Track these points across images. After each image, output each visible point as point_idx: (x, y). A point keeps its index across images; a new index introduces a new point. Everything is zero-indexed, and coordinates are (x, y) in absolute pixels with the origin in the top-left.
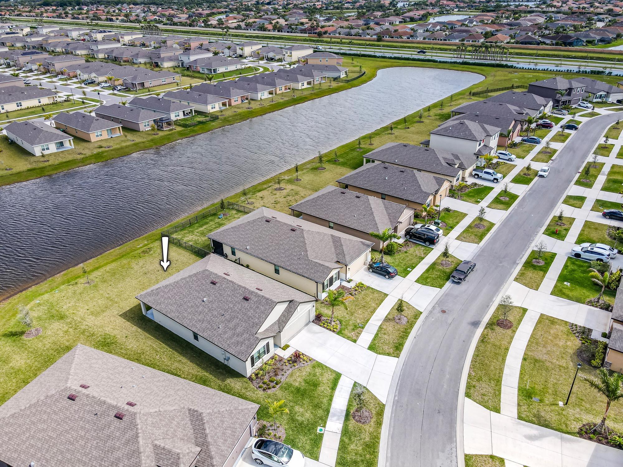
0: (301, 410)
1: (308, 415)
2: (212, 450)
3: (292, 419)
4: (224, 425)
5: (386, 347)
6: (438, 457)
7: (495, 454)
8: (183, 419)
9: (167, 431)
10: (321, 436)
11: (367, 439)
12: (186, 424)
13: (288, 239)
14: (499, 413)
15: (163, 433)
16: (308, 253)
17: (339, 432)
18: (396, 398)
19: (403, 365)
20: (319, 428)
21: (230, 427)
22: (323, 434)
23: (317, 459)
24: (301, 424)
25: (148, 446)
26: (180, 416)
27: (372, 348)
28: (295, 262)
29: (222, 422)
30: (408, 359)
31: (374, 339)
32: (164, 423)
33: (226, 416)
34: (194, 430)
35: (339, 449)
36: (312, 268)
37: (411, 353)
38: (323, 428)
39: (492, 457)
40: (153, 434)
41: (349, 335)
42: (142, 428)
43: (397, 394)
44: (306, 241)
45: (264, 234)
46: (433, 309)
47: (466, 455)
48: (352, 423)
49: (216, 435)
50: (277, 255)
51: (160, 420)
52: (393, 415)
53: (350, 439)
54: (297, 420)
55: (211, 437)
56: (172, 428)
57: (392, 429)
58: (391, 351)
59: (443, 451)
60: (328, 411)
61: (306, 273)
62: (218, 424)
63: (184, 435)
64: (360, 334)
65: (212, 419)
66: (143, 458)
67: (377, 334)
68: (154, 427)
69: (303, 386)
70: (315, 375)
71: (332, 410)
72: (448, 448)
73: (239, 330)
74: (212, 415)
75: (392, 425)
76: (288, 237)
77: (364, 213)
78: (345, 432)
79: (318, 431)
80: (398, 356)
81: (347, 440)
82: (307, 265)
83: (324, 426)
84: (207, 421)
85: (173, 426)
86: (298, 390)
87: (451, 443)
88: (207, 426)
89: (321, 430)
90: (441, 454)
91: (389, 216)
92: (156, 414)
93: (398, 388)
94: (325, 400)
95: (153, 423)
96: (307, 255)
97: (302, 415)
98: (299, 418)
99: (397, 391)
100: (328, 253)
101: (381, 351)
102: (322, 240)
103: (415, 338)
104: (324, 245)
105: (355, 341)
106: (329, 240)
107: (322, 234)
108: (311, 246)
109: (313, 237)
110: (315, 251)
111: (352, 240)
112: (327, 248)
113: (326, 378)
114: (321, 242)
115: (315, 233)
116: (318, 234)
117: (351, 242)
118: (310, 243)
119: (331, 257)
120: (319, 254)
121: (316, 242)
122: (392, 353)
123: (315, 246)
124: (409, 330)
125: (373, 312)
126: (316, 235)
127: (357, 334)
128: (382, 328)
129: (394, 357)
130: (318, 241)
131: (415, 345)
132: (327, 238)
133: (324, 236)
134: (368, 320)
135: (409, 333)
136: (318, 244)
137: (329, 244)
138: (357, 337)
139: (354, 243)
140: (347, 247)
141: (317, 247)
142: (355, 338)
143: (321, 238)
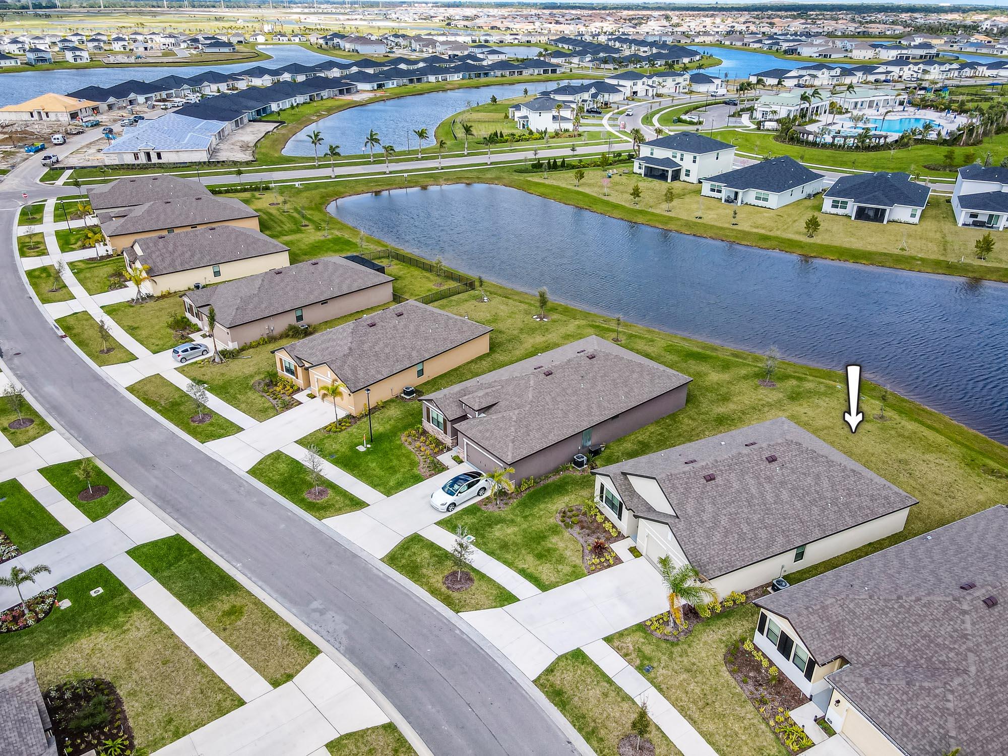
0: (510, 532)
1: (498, 534)
3: (502, 521)
5: (568, 677)
6: (345, 622)
7: (289, 683)
9: (508, 394)
14: (327, 746)
18: (458, 632)
19: (513, 679)
20: (474, 538)
24: (490, 525)
27: (578, 655)
30: (522, 695)
31: (596, 668)
32: (518, 391)
39: (290, 677)
40: (509, 385)
41: (628, 639)
43: (465, 637)
47: (319, 652)
52: (435, 613)
53: (436, 556)
54: (497, 525)
56: (511, 398)
57: (418, 601)
58: (556, 679)
59: (346, 632)
60: (491, 553)
64: (625, 656)
67: (610, 681)
68: (516, 385)
69: (546, 544)
70: (559, 562)
72: (345, 641)
75: (422, 604)
80: (536, 681)
83: (470, 542)
86: (543, 538)
87: (346, 649)
90: (346, 627)
93: (474, 645)
95: (519, 384)
97: (500, 530)
98: (499, 526)
99: (468, 639)
100: (879, 647)
101: (561, 664)
102: (931, 642)
103: (569, 743)
104: (909, 642)
105: (608, 640)
106: (940, 662)
107: (960, 645)
108: (893, 608)
109: (938, 620)
110: (877, 614)
111: (946, 721)
112: (897, 650)
113: (545, 571)
114: (924, 637)
115: (956, 626)
116: (955, 635)
117: (936, 714)
118: (904, 607)
119: (863, 652)
120: (866, 623)
121: (916, 623)
122: (551, 678)
123: (896, 617)
124: (595, 744)
125: (682, 711)
126: (949, 629)
127: (624, 651)
128: (623, 700)
129: (539, 677)
130: (922, 630)
131: (550, 728)
132: (948, 657)
133: (951, 650)
134: (660, 690)
135: (588, 740)
136: (909, 627)
137: (922, 658)
138: (618, 649)
139: (932, 724)
140: (906, 693)
141: (893, 621)
142: (616, 643)
143: (940, 640)
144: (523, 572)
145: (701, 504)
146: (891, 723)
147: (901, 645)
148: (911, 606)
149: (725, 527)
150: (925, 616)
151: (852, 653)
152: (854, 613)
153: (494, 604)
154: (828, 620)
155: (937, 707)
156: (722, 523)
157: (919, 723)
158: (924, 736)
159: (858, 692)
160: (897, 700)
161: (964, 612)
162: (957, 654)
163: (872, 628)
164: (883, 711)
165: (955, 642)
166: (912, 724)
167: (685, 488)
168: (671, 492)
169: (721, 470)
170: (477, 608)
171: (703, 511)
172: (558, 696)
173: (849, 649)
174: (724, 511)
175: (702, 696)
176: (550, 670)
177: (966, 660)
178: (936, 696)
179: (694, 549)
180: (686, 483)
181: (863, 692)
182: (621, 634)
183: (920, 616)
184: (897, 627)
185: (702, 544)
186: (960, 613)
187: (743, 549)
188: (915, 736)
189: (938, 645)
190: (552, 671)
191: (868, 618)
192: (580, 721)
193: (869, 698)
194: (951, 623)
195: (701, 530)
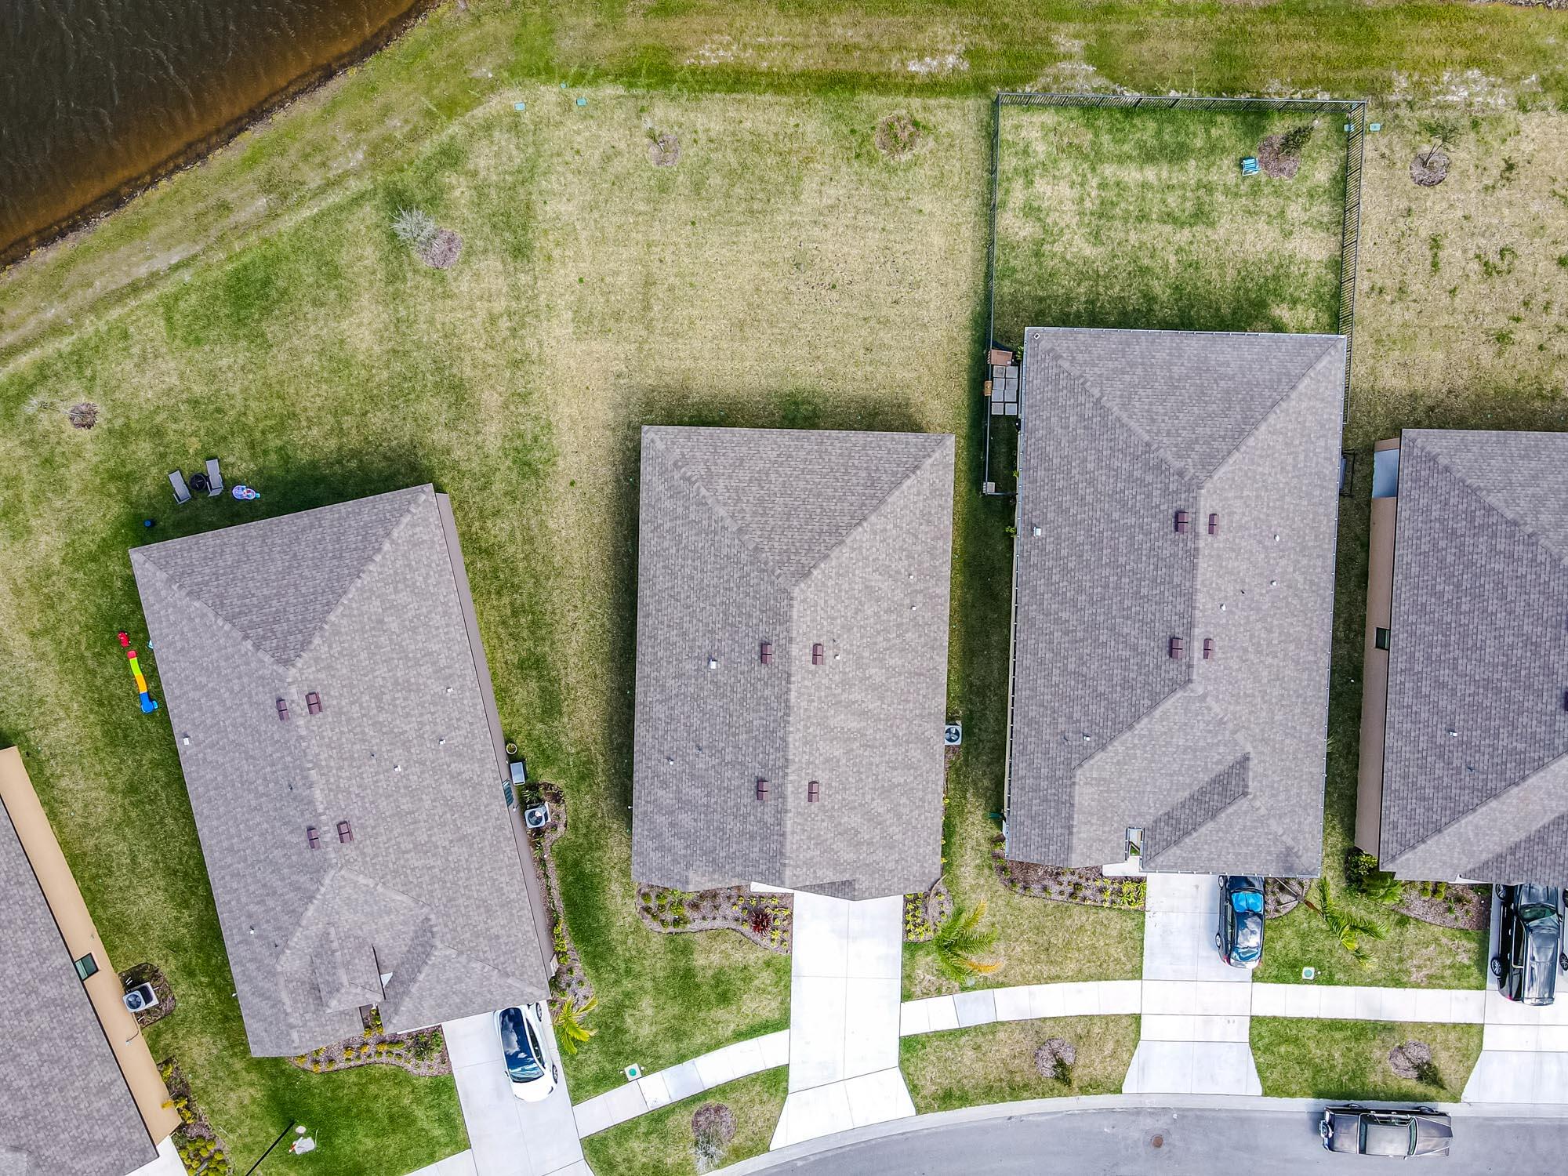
0: (650, 1012)
1: (646, 1031)
2: (405, 1004)
3: (618, 1009)
4: (457, 987)
5: (931, 1072)
8: (405, 923)
9: (363, 923)
10: (623, 1080)
11: (669, 1161)
12: (404, 933)
13: (1126, 653)
15: (355, 922)
16: (1100, 756)
17: (652, 1106)
18: (800, 1163)
19: (903, 1134)
20: (635, 1066)
21: (464, 994)
22: (627, 1081)
23: (575, 1100)
24: (620, 1031)
25: (317, 924)
26: (404, 914)
27: (909, 1045)
28: (1047, 732)
29: (459, 980)
30: (928, 1135)
31: (940, 1035)
32: (367, 909)
33: (474, 977)
34: (409, 951)
35: (617, 1126)
36: (1045, 800)
37: (950, 1132)
38: (638, 1074)
40: (337, 913)
41: (920, 973)
42: (324, 895)
43: (812, 1159)
44: (1145, 720)
45: (1115, 549)
46: (1151, 1114)
48: (685, 1119)
49: (430, 989)
50: (1049, 655)
51: (366, 902)
53: (648, 1134)
54: (623, 1021)
55: (420, 988)
56: (376, 924)
58: (929, 1089)
60: (681, 1058)
61: (1023, 789)
62: (448, 979)
63: (387, 946)
64: (939, 992)
65: (444, 966)
66: (298, 934)
67: (963, 1032)
68: (347, 905)
69: (704, 977)
70: (749, 980)
71: (687, 1065)
73: (685, 818)
74: (449, 961)
76: (1134, 648)
77: (1483, 762)
78: (658, 1118)
79: (627, 1070)
80: (919, 1111)
81: (642, 1129)
82: (1052, 778)
83: (644, 1074)
84: (434, 965)
85: (381, 922)
86: (688, 974)
88: (426, 969)
89: (633, 1073)
91: (1529, 839)
92: (364, 889)
93: (830, 1154)
94: (699, 1039)
95: (349, 898)
96: (1091, 756)
97: (638, 1022)
98: (629, 1021)
99: (818, 1157)
100: (1154, 793)
101: (911, 1070)
102: (1195, 751)
103: (1010, 1118)
104: (1176, 767)
105: (906, 996)
106: (1217, 763)
107: (1223, 734)
108: (1135, 745)
109: (1186, 724)
110: (1125, 764)
111: (1268, 826)
112: (1172, 782)
113: (756, 1006)
114: (1185, 752)
115: (1206, 718)
116: (1211, 727)
117: (1256, 828)
118: (1144, 736)
119: (1144, 809)
120: (1123, 780)
121: (1168, 744)
122: (924, 1092)
123: (1145, 752)
124: (1025, 1094)
125: (1039, 980)
126: (1202, 725)
127: (933, 989)
128: (993, 1033)
129: (916, 1105)
130: (1178, 746)
131: (983, 1129)
132: (1219, 754)
133: (1218, 745)
134: (1002, 985)
135: (1016, 1098)
136: (1164, 752)
137: (1198, 772)
138: (926, 994)
139: (1260, 837)
140: (1220, 829)
141: (1146, 759)
142: (917, 990)
143: (1201, 743)
144: (740, 1036)
145: (846, 832)
146: (1225, 863)
147: (1171, 775)
148: (1150, 730)
149: (888, 811)
150: (1170, 730)
151: (1134, 818)
152: (1104, 779)
153: (778, 1100)
154: (1092, 815)
155: (1254, 821)
156: (881, 810)
157: (1248, 845)
158: (1260, 852)
159: (1180, 860)
160: (1217, 841)
161: (1203, 697)
162: (1225, 745)
163: (1133, 780)
164: (1213, 859)
165: (1216, 735)
166: (1244, 850)
167: (817, 844)
168: (815, 872)
169: (809, 763)
170: (772, 1124)
171: (857, 833)
172: (948, 1099)
173: (1129, 816)
174: (868, 797)
175: (1036, 948)
176: (914, 1089)
177: (1236, 744)
178: (1246, 813)
179: (899, 879)
180: (810, 838)
181: (1183, 858)
182: (907, 977)
183: (1165, 733)
184: (1154, 761)
185: (897, 862)
186: (1200, 702)
187: (922, 800)
188: (1253, 858)
189: (1203, 749)
190: (915, 1086)
191: (1120, 774)
192: (991, 1093)
193: (1193, 859)
194: (1200, 718)
195: (880, 854)
